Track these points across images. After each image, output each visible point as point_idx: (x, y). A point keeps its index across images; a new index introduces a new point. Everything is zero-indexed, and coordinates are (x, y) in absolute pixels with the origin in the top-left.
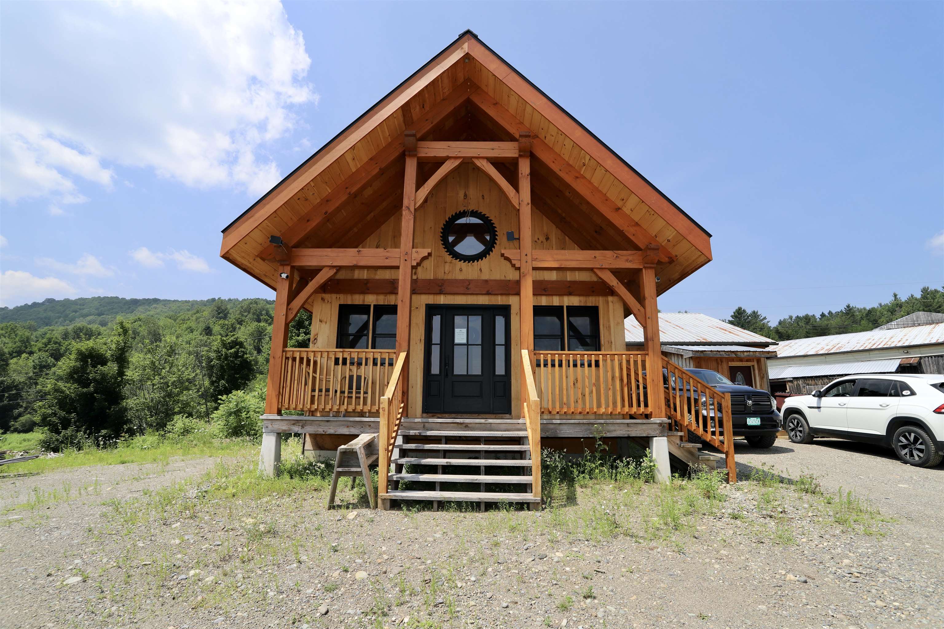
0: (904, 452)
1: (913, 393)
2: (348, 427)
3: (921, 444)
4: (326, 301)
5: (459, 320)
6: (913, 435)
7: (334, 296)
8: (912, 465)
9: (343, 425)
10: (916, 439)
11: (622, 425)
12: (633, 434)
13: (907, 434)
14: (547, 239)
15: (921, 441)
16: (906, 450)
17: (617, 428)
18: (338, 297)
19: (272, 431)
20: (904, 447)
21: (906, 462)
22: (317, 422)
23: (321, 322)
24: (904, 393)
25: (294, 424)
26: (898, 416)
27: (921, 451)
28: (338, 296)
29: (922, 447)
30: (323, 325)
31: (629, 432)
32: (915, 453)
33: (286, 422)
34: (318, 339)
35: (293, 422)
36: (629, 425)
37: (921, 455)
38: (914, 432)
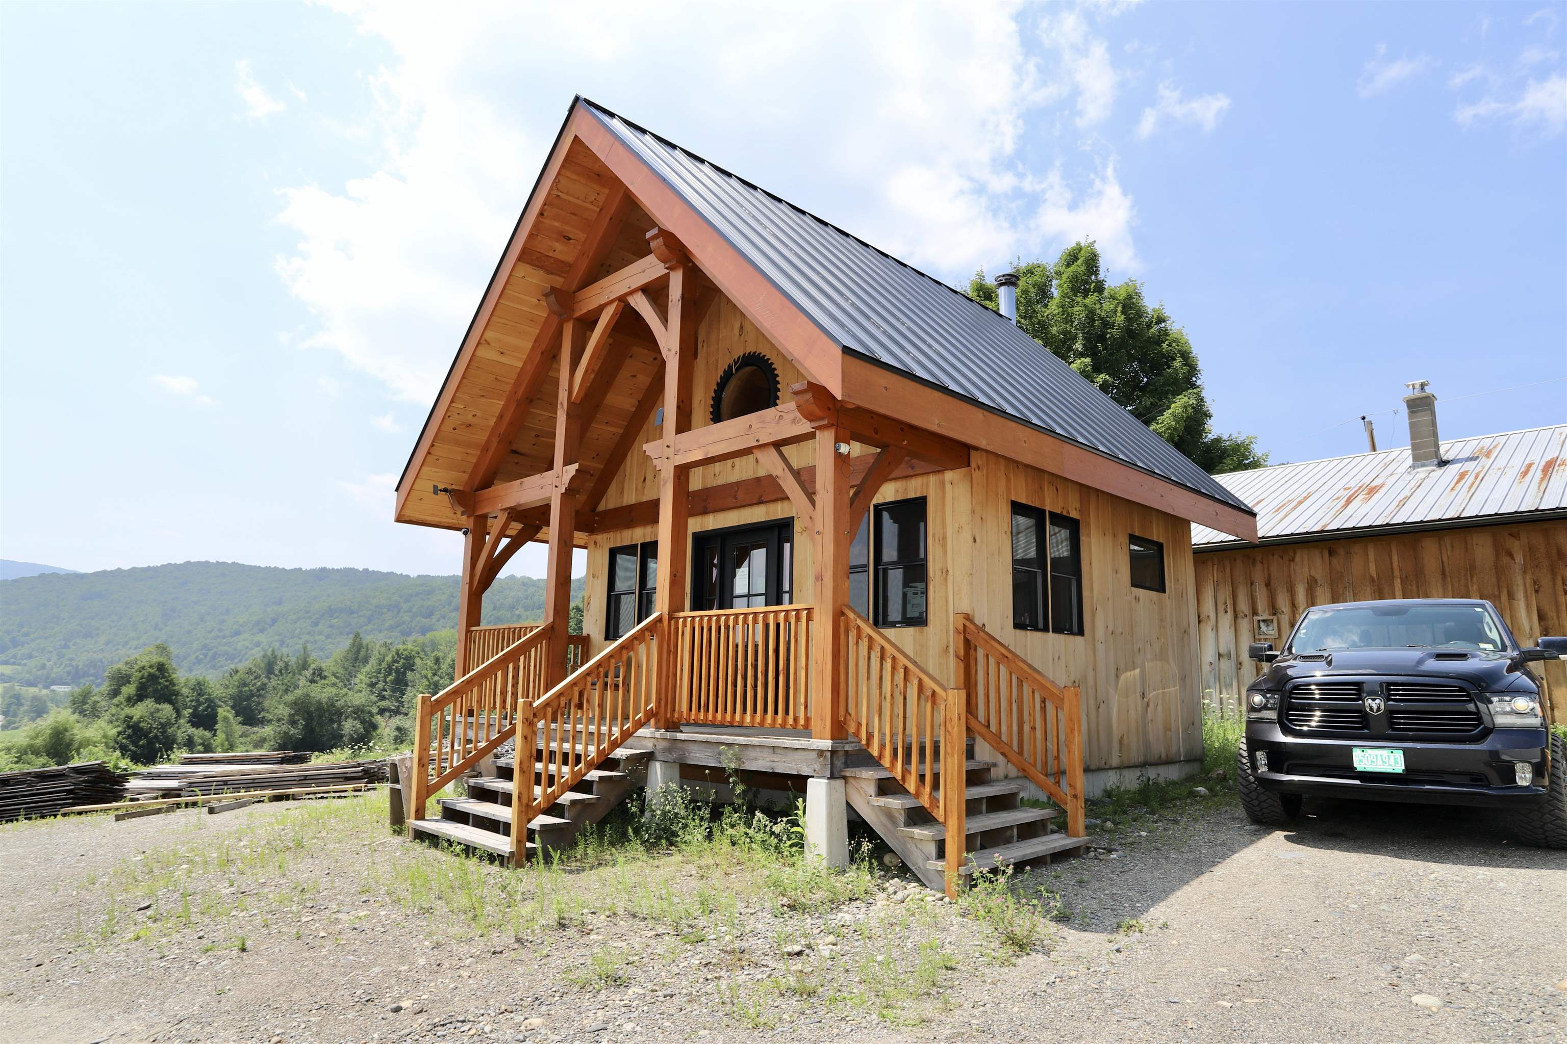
4: (598, 545)
11: (766, 750)
12: (780, 769)
17: (759, 754)
23: (594, 577)
30: (596, 582)
31: (775, 764)
36: (776, 750)
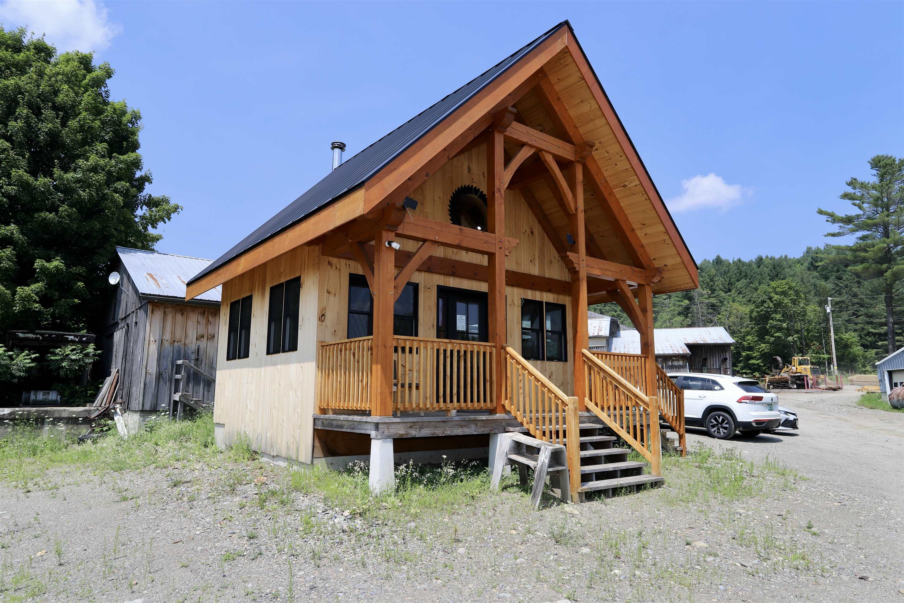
0: (713, 430)
1: (722, 388)
2: (461, 427)
3: (726, 424)
4: (334, 267)
5: (460, 306)
6: (721, 418)
7: (343, 261)
8: (718, 438)
9: (457, 425)
10: (723, 420)
13: (717, 417)
14: (532, 233)
15: (726, 421)
16: (715, 428)
18: (348, 264)
19: (388, 437)
20: (713, 426)
21: (714, 437)
22: (433, 424)
23: (329, 293)
24: (716, 388)
25: (411, 427)
26: (713, 404)
27: (725, 428)
28: (348, 262)
29: (727, 426)
30: (332, 297)
32: (721, 430)
33: (403, 425)
34: (326, 315)
35: (410, 425)
37: (725, 431)
38: (722, 416)
